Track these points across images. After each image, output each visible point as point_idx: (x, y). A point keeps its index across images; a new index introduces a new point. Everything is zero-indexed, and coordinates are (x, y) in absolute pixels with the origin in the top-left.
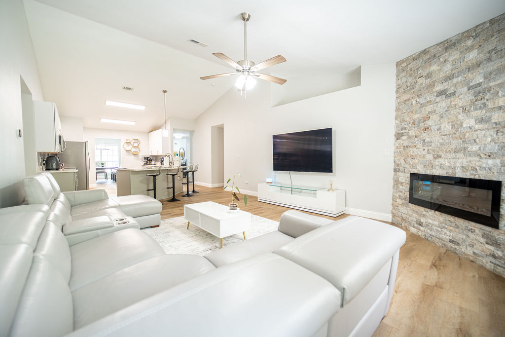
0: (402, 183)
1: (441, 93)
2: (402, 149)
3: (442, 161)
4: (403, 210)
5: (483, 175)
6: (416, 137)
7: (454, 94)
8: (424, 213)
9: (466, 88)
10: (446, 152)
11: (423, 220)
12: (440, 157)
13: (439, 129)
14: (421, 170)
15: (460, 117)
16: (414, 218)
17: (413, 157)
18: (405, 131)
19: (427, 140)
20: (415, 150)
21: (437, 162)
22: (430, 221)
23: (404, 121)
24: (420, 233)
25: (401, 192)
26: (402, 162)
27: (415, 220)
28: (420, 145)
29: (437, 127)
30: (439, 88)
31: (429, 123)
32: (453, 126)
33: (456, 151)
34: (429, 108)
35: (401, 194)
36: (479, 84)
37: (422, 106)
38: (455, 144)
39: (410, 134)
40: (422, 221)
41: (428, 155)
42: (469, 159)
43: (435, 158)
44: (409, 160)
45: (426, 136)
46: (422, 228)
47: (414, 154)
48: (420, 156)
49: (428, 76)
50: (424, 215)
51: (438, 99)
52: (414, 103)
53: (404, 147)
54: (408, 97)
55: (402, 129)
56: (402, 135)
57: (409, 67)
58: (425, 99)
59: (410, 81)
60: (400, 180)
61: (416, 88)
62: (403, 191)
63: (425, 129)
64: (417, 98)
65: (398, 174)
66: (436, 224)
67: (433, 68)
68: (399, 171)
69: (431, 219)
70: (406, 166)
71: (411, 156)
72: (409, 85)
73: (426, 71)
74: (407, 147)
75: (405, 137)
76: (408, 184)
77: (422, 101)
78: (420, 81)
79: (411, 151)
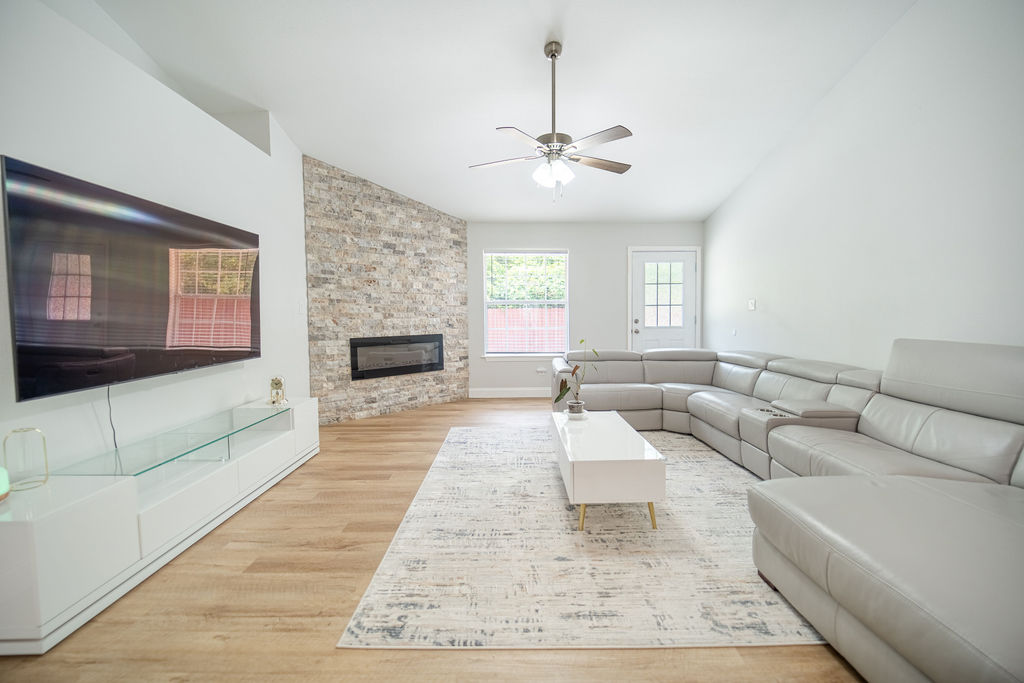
0: (331, 357)
1: (388, 246)
2: (326, 303)
3: (395, 321)
4: (339, 397)
5: (431, 331)
6: (354, 289)
7: (403, 253)
8: (376, 385)
9: (412, 253)
10: (399, 311)
11: (374, 394)
12: (392, 316)
13: (389, 285)
14: (365, 332)
15: (410, 278)
16: (360, 397)
17: (351, 317)
18: (332, 276)
19: (374, 295)
20: (352, 305)
21: (389, 322)
22: (385, 391)
23: (329, 260)
24: (374, 412)
25: (331, 370)
26: (331, 324)
27: (363, 399)
28: (362, 300)
29: (386, 283)
30: (386, 238)
31: (375, 275)
32: (404, 285)
33: (408, 310)
34: (374, 257)
35: (329, 374)
36: (423, 255)
37: (361, 249)
38: (406, 302)
39: (344, 282)
40: (373, 396)
41: (376, 314)
42: (420, 318)
43: (385, 317)
44: (344, 320)
45: (370, 290)
46: (374, 405)
47: (352, 312)
48: (363, 315)
49: (370, 216)
50: (375, 388)
51: (386, 251)
52: (348, 240)
53: (331, 301)
54: (336, 227)
55: (324, 272)
56: (326, 281)
57: (335, 183)
58: (368, 243)
59: (337, 204)
60: (328, 352)
61: (351, 221)
62: (336, 368)
63: (370, 282)
64: (353, 236)
65: (320, 343)
66: (393, 390)
67: (377, 211)
68: (324, 338)
69: (386, 388)
70: (337, 330)
71: (346, 315)
72: (337, 210)
73: (367, 209)
74: (338, 301)
75: (332, 286)
76: (344, 355)
77: (362, 243)
78: (358, 216)
79: (349, 308)
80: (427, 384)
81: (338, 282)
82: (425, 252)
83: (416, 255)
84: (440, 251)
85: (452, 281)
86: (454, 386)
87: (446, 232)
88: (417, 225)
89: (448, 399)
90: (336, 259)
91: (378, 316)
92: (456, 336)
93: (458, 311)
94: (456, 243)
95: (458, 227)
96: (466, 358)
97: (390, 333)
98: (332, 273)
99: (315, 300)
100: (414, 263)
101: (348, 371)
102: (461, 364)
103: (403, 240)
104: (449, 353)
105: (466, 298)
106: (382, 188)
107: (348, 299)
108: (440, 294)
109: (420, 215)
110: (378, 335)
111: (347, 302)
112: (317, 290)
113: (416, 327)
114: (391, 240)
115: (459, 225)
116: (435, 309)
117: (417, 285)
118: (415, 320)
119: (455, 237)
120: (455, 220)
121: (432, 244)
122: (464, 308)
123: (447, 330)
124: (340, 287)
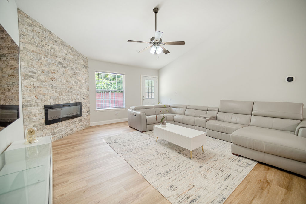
0: (35, 115)
1: (60, 63)
2: (32, 88)
3: (64, 97)
5: (77, 101)
6: (45, 82)
7: (66, 67)
8: (56, 126)
9: (70, 68)
10: (65, 92)
11: (56, 131)
12: (63, 95)
13: (61, 81)
14: (51, 102)
15: (69, 79)
16: (49, 133)
17: (44, 95)
18: (34, 75)
19: (55, 85)
20: (45, 89)
21: (61, 97)
22: (60, 128)
23: (33, 66)
24: (56, 138)
25: (35, 122)
26: (34, 99)
27: (51, 134)
28: (49, 87)
29: (60, 80)
30: (59, 60)
31: (55, 76)
32: (67, 82)
33: (69, 92)
34: (54, 68)
35: (34, 124)
37: (48, 63)
38: (68, 89)
39: (41, 78)
40: (55, 131)
41: (56, 94)
42: (73, 95)
43: (60, 95)
44: (41, 96)
45: (52, 82)
46: (56, 135)
47: (45, 93)
48: (50, 94)
49: (52, 48)
50: (56, 128)
51: (59, 66)
52: (42, 58)
53: (34, 87)
54: (37, 50)
55: (30, 72)
56: (32, 77)
57: (36, 29)
58: (52, 61)
59: (37, 39)
60: (34, 113)
61: (44, 49)
62: (37, 120)
63: (53, 79)
64: (45, 57)
65: (29, 108)
66: (63, 127)
67: (55, 47)
68: (31, 105)
69: (60, 127)
70: (37, 101)
71: (42, 94)
72: (37, 42)
73: (51, 45)
74: (38, 87)
75: (34, 80)
76: (42, 114)
77: (49, 60)
78: (47, 47)
79: (43, 90)
80: (76, 123)
81: (38, 78)
82: (75, 68)
83: (71, 69)
84: (80, 69)
85: (84, 81)
86: (85, 123)
87: (82, 61)
88: (72, 57)
89: (84, 128)
90: (36, 66)
91: (56, 95)
92: (85, 103)
93: (86, 93)
94: (85, 66)
95: (85, 60)
96: (89, 111)
97: (62, 102)
98: (35, 73)
99: (25, 86)
100: (70, 72)
101: (43, 121)
102: (87, 114)
103: (66, 62)
104: (84, 110)
105: (89, 88)
106: (58, 37)
107: (43, 86)
108: (80, 86)
109: (73, 53)
110: (57, 103)
111: (42, 87)
112: (26, 81)
113: (72, 99)
114: (61, 61)
115: (86, 60)
116: (78, 92)
117: (72, 82)
118: (72, 96)
119: (85, 64)
120: (84, 57)
121: (77, 66)
122: (88, 92)
123: (83, 100)
124: (39, 80)
